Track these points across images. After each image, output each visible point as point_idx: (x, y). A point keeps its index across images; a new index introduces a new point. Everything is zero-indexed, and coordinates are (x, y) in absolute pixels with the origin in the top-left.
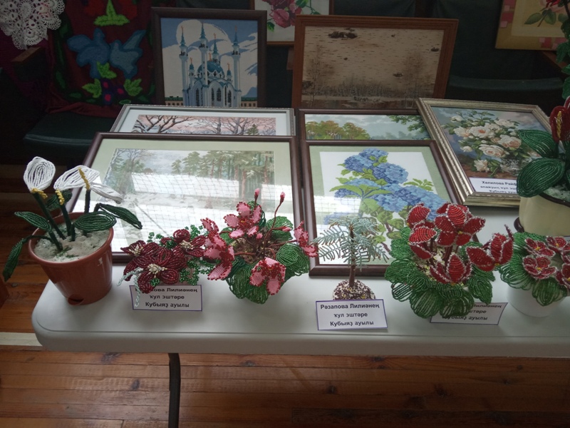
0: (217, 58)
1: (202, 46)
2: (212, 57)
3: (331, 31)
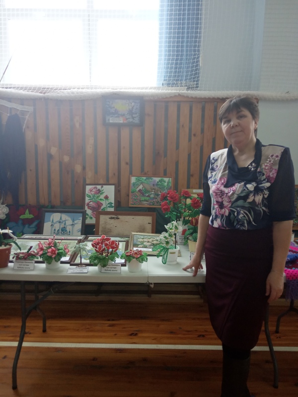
0: (65, 226)
1: (60, 222)
2: (63, 226)
3: (110, 216)
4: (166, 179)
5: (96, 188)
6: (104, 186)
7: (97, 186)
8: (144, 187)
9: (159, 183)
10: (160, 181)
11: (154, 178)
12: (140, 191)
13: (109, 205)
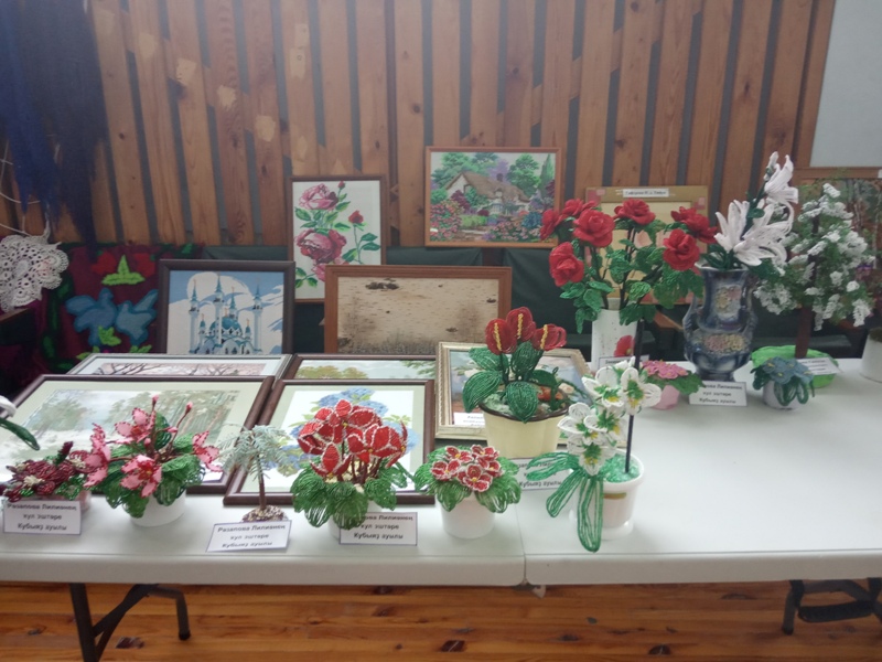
0: (235, 313)
1: (217, 300)
2: (228, 312)
3: (368, 281)
4: (539, 158)
5: (323, 188)
6: (348, 184)
7: (327, 184)
8: (469, 183)
9: (518, 171)
10: (520, 164)
11: (502, 156)
12: (457, 196)
13: (364, 243)
